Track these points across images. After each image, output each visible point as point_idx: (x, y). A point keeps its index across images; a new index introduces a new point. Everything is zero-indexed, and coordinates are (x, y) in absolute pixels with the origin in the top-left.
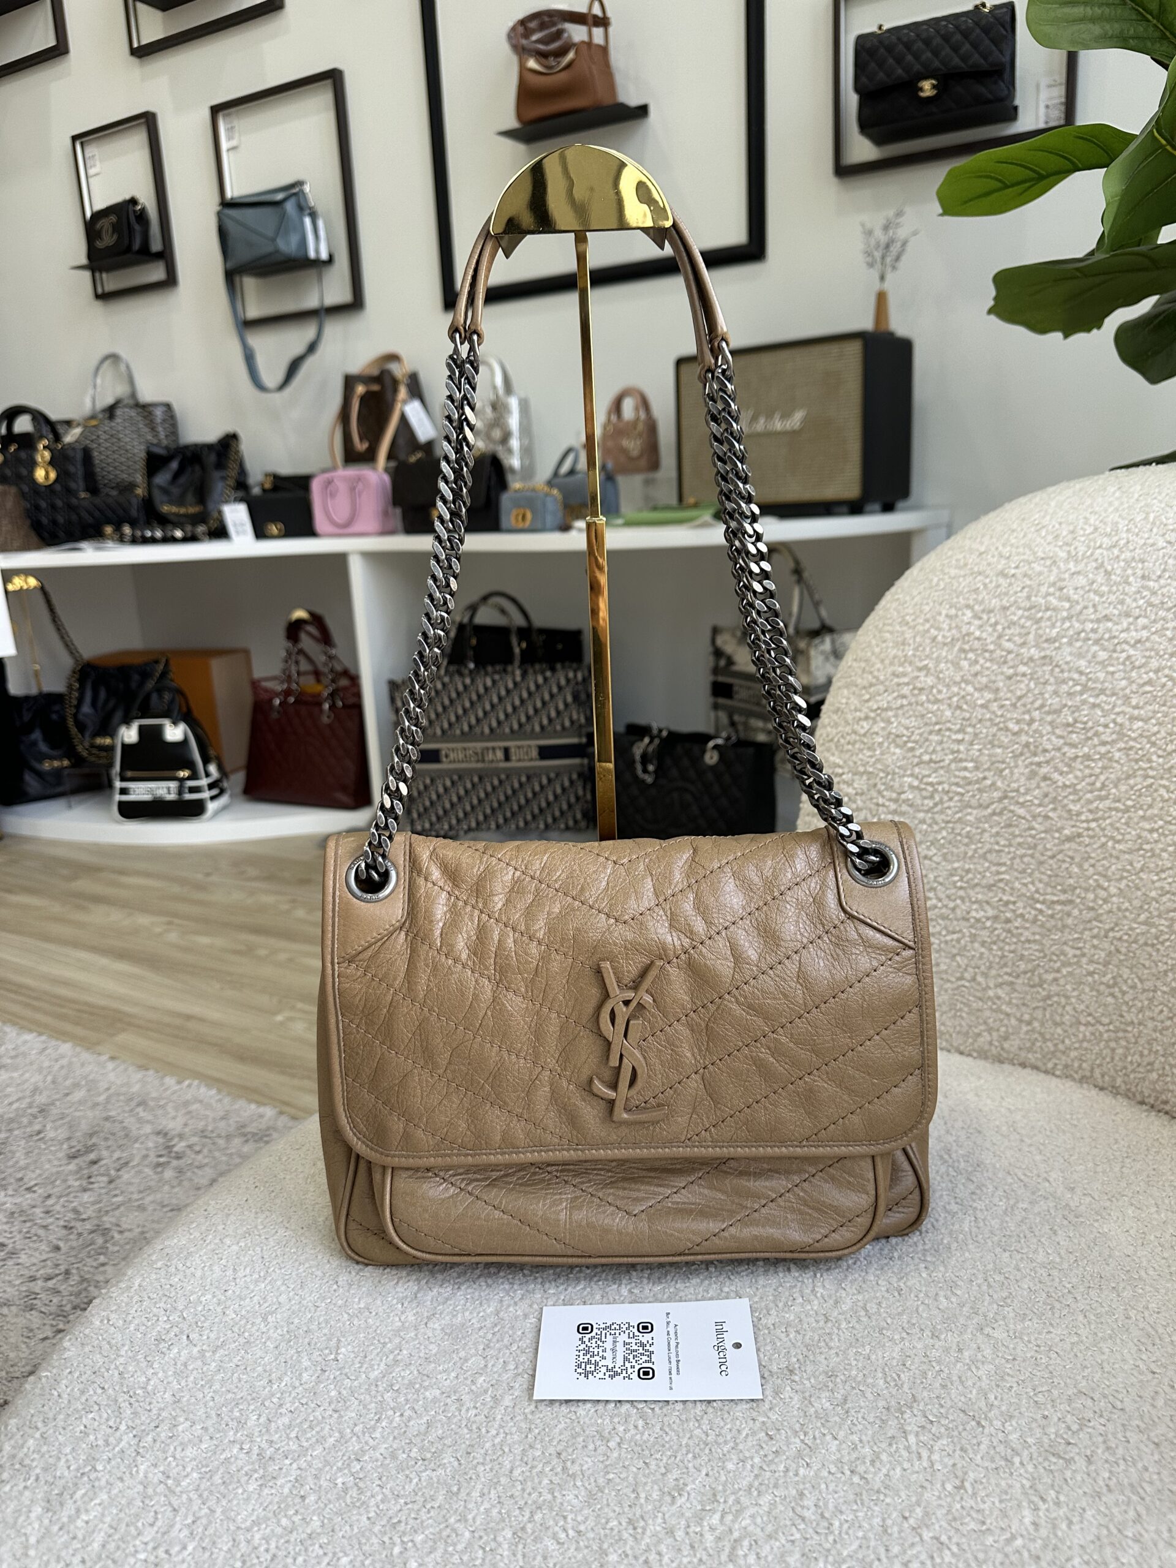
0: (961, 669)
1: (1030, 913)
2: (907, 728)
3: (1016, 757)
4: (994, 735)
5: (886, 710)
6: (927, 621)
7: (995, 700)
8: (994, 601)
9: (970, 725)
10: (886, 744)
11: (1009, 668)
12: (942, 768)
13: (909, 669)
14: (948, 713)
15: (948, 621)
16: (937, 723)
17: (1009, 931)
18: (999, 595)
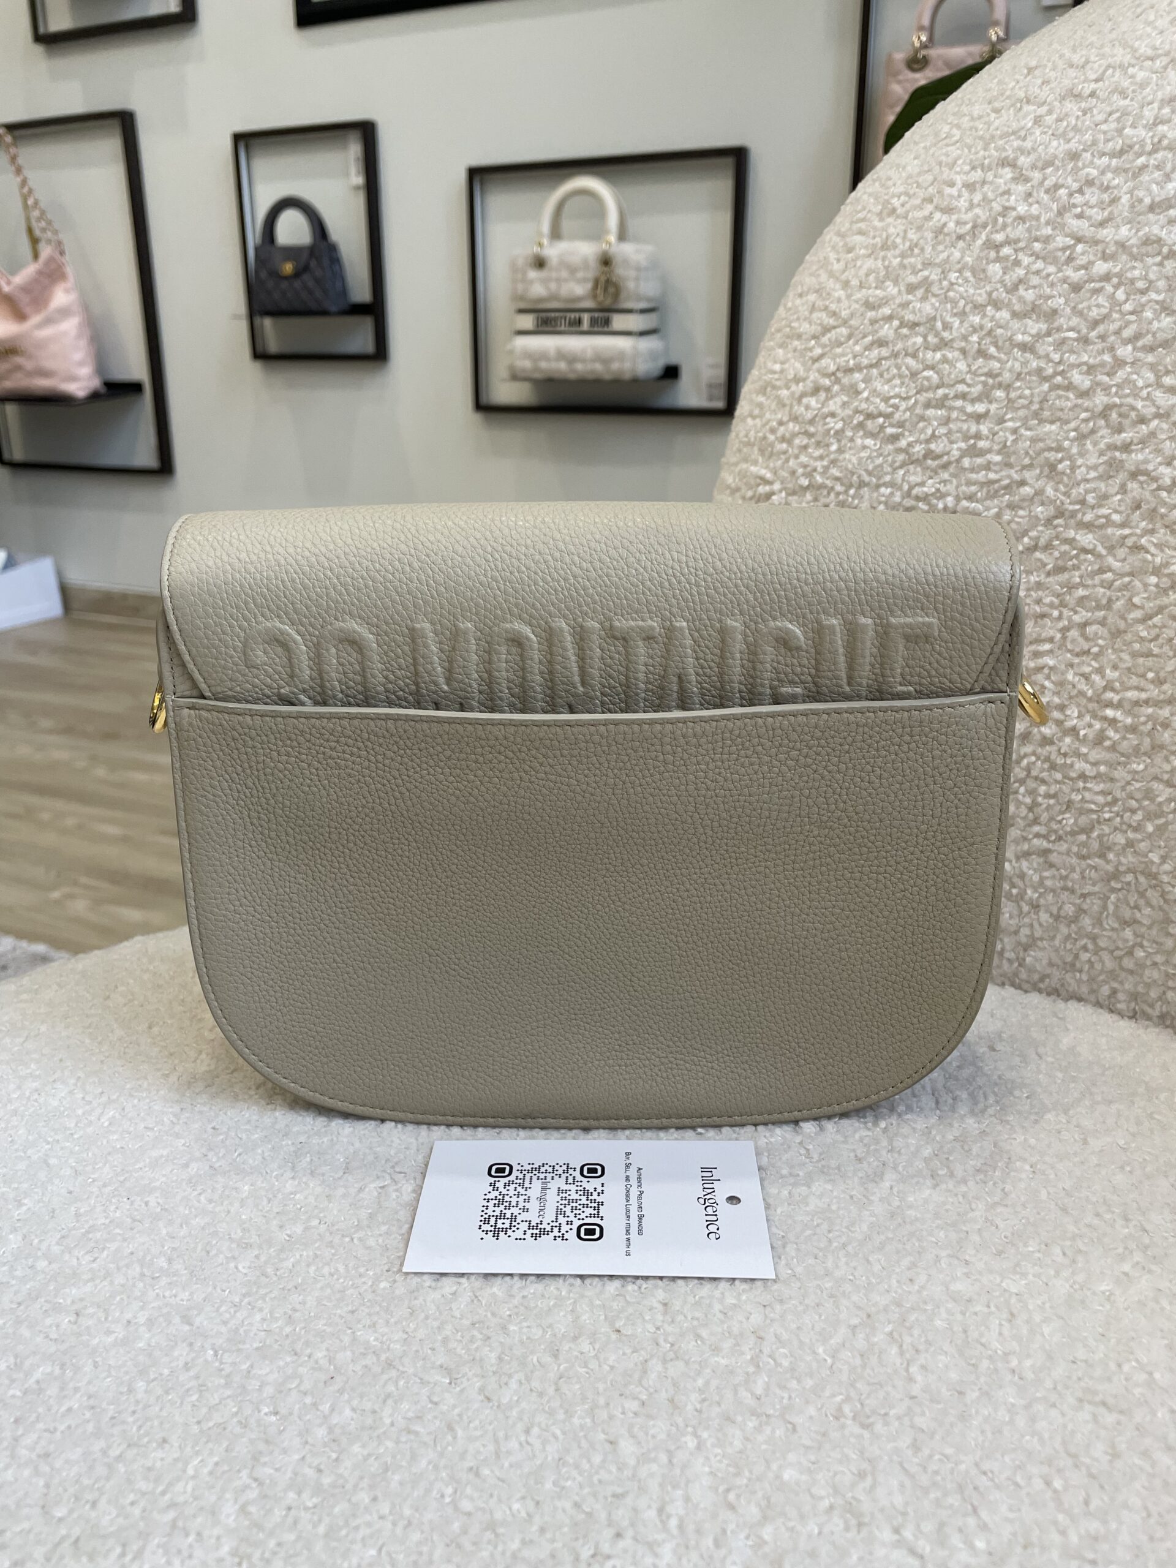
0: (987, 279)
1: (1090, 726)
2: (886, 400)
3: (1082, 437)
4: (1045, 400)
5: (849, 371)
6: (930, 200)
7: (1049, 334)
8: (1055, 143)
9: (1000, 386)
10: (849, 434)
11: (1078, 269)
12: (945, 467)
13: (891, 289)
14: (962, 366)
15: (966, 194)
16: (938, 387)
17: (1047, 759)
18: (1064, 133)
